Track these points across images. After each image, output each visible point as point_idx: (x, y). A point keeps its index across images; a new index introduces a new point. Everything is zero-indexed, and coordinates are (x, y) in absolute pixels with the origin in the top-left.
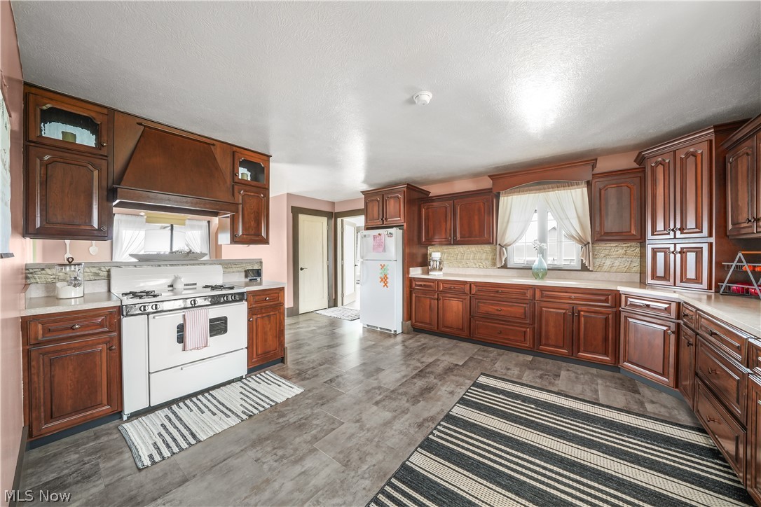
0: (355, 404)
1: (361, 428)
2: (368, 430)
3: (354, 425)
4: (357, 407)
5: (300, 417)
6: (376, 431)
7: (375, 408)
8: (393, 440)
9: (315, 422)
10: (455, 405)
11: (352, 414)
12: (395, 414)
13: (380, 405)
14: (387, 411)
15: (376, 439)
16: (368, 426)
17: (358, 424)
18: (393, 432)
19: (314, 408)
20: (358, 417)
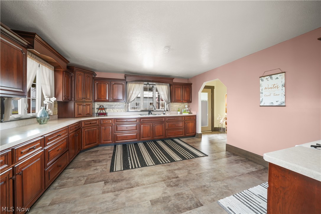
0: (187, 181)
1: (189, 171)
2: (187, 169)
3: (192, 172)
4: (187, 179)
5: (215, 183)
6: (185, 168)
7: (179, 176)
8: (181, 165)
9: (208, 178)
10: (149, 166)
11: (191, 176)
12: (174, 171)
13: (176, 176)
14: (175, 173)
15: (186, 166)
16: (187, 171)
17: (190, 172)
18: (179, 166)
19: (209, 185)
20: (189, 174)
